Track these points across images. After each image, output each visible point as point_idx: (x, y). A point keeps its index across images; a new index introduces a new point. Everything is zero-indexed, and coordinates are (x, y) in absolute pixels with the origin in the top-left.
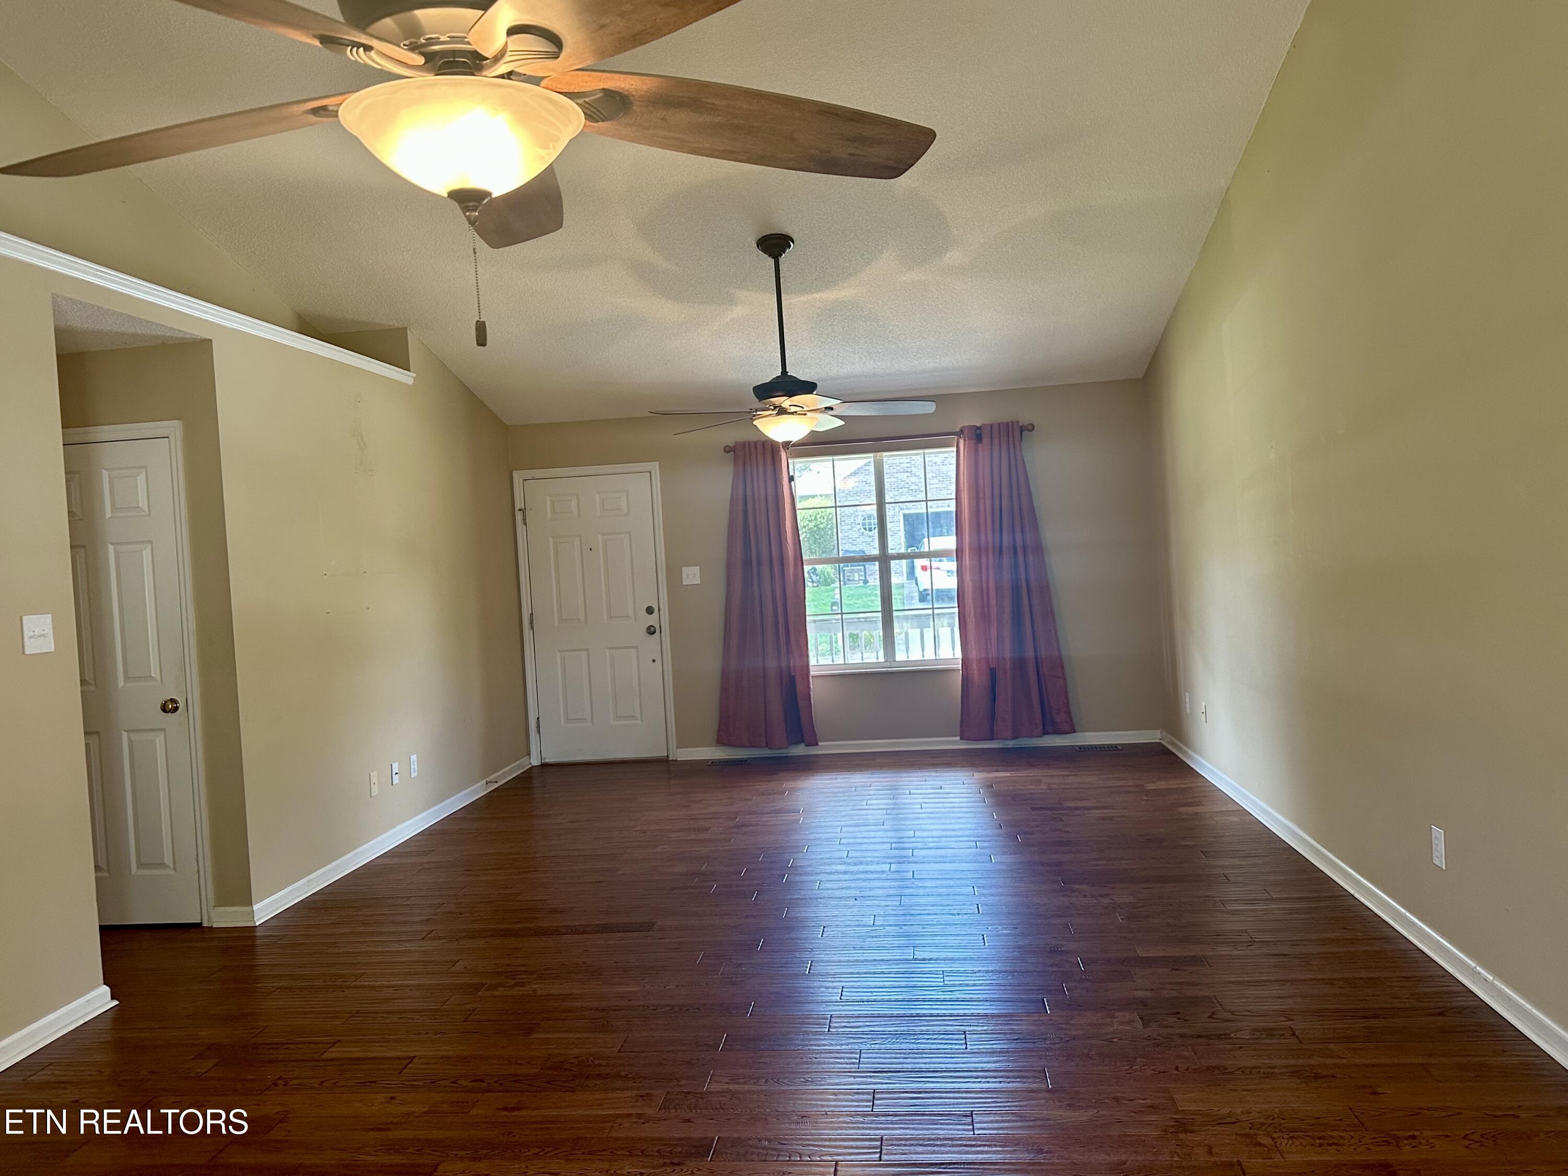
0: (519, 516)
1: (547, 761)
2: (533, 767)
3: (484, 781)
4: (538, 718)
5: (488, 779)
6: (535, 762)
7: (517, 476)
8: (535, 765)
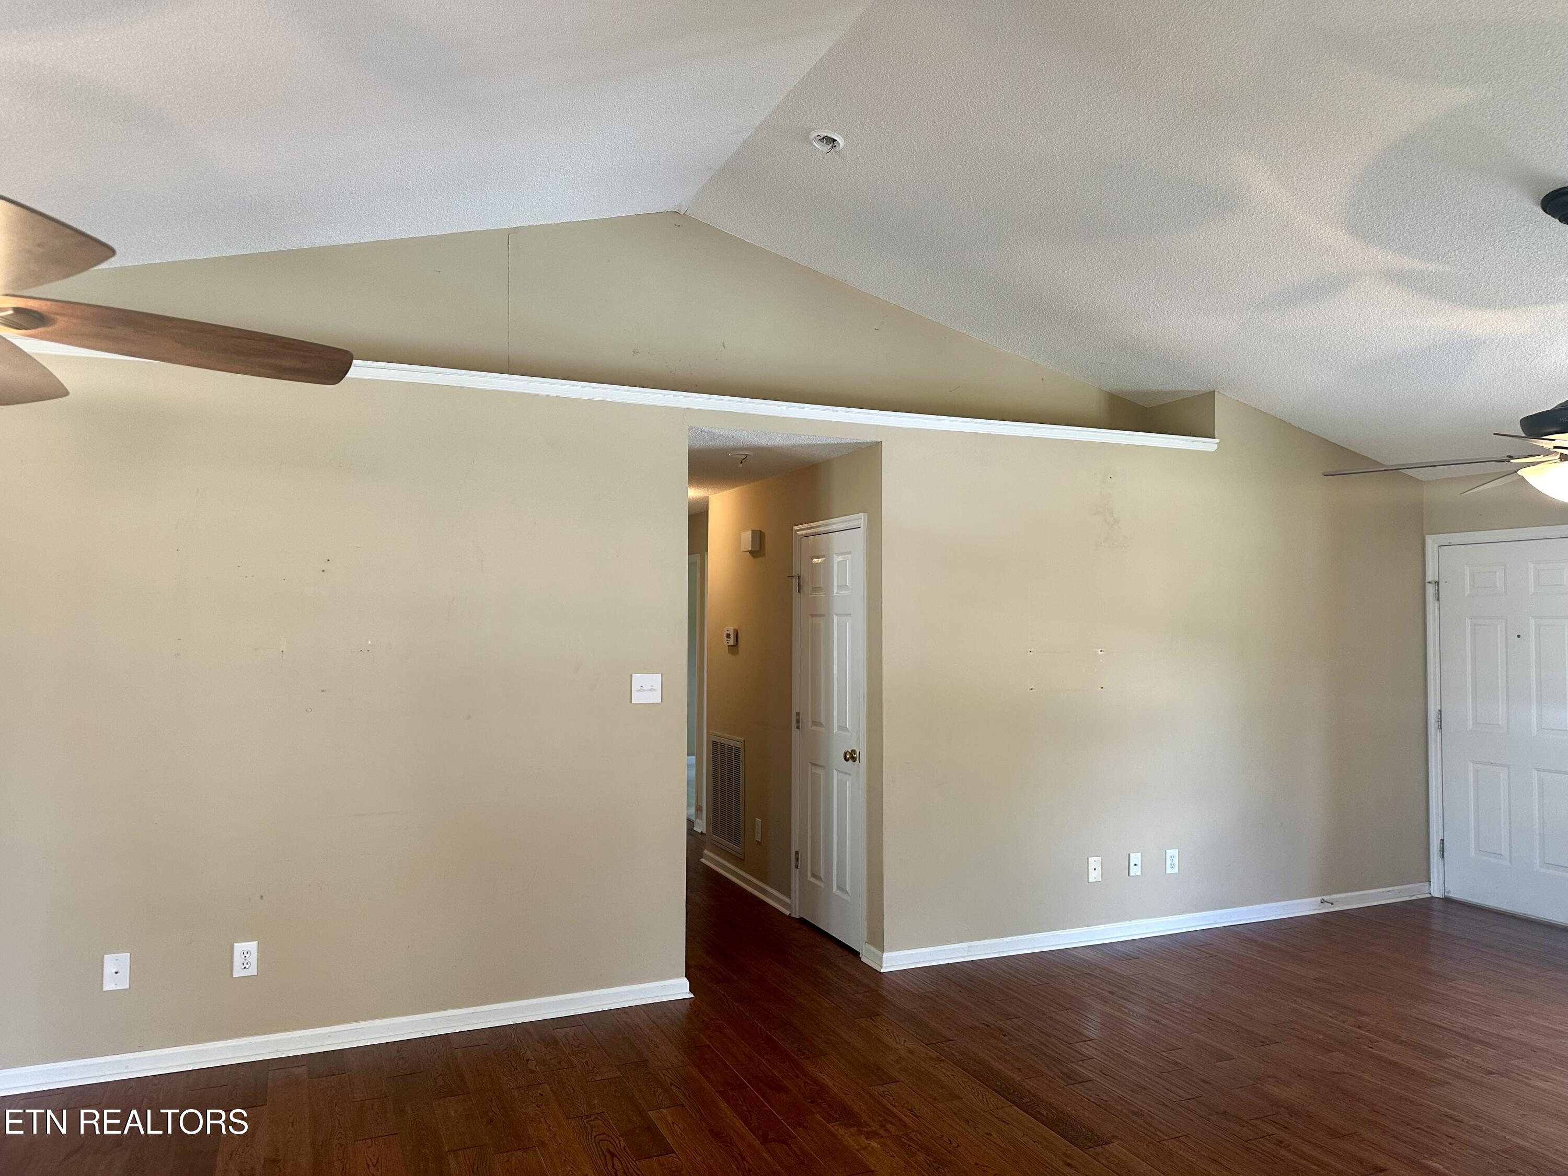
0: (1430, 590)
1: (1452, 895)
2: (1433, 898)
3: (1319, 899)
4: (1442, 840)
5: (1326, 898)
6: (1436, 892)
7: (1431, 542)
8: (1436, 896)
